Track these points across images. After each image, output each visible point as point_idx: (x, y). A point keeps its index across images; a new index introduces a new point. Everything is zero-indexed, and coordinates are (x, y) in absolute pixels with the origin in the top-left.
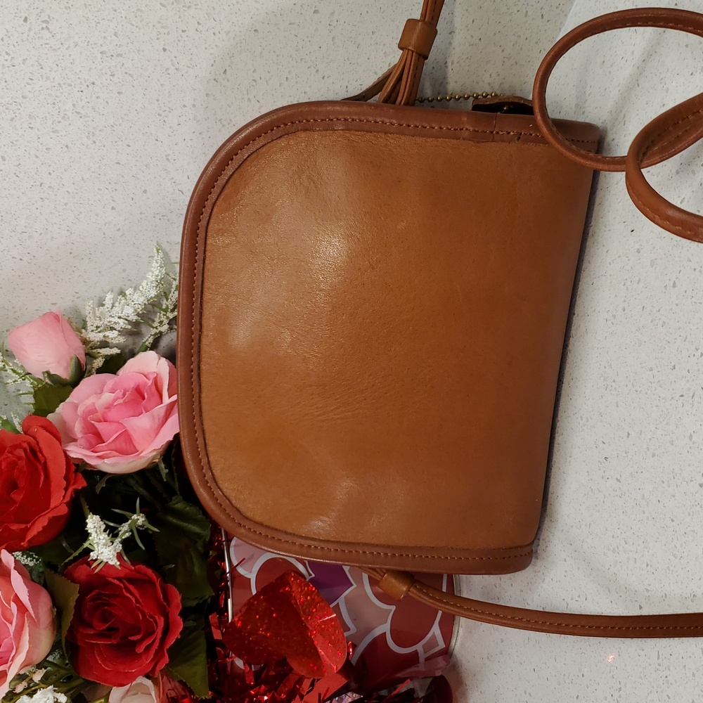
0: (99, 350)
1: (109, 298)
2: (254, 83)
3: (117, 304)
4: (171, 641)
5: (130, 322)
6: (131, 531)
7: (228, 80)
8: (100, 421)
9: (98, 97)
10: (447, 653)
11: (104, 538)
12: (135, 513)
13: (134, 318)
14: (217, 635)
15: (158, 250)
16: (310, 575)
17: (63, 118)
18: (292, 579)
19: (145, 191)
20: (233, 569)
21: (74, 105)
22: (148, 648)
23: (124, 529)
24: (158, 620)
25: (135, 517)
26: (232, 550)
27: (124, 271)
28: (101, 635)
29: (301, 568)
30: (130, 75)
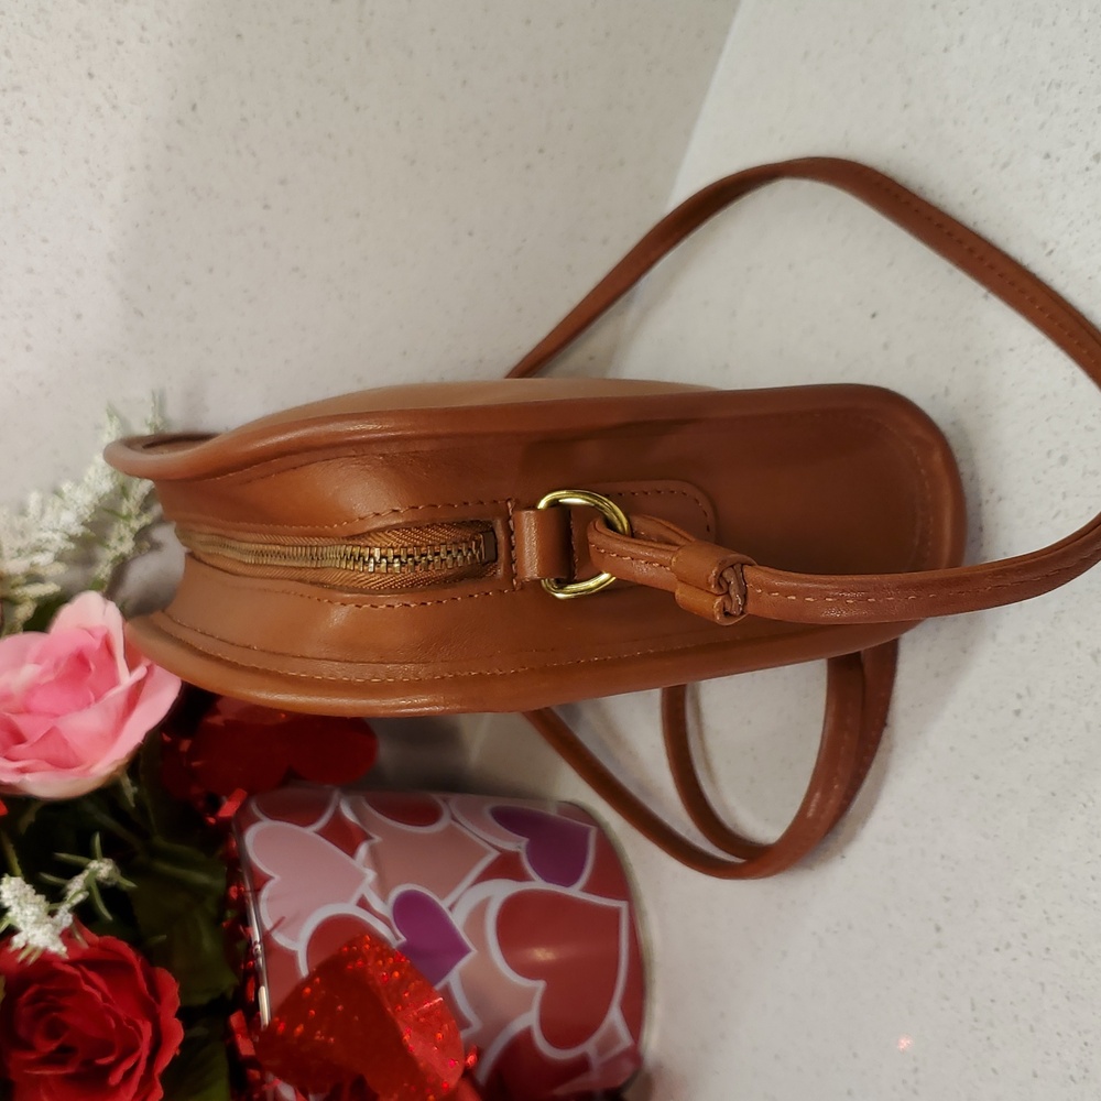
0: (25, 589)
1: (34, 499)
2: (244, 124)
3: (49, 509)
4: (165, 1061)
5: (71, 538)
6: (88, 889)
7: (200, 122)
8: (18, 713)
10: (635, 1055)
11: (33, 914)
12: (92, 857)
13: (77, 530)
14: (246, 1048)
15: (110, 416)
16: (397, 938)
18: (367, 946)
19: (79, 316)
20: (266, 937)
22: (129, 1074)
23: (76, 889)
24: (142, 1026)
25: (94, 865)
26: (263, 907)
28: (48, 1061)
29: (382, 929)
30: (38, 121)
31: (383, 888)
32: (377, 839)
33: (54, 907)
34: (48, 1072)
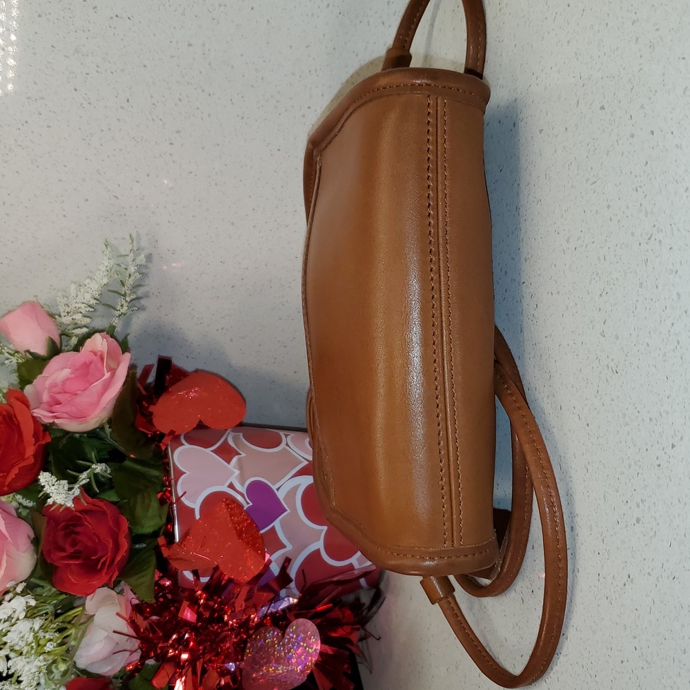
0: (74, 331)
1: (72, 289)
2: (154, 106)
3: (79, 293)
5: (89, 305)
6: (89, 478)
7: (132, 107)
9: (33, 132)
13: (93, 302)
15: (106, 246)
16: (248, 503)
17: (10, 150)
19: (87, 200)
20: (178, 499)
21: (16, 140)
22: (104, 564)
23: (84, 478)
25: (94, 466)
26: (179, 486)
27: (86, 264)
28: (71, 557)
29: (239, 498)
30: (54, 112)
31: (242, 479)
32: (243, 455)
33: (71, 486)
34: (71, 562)
